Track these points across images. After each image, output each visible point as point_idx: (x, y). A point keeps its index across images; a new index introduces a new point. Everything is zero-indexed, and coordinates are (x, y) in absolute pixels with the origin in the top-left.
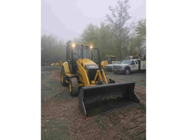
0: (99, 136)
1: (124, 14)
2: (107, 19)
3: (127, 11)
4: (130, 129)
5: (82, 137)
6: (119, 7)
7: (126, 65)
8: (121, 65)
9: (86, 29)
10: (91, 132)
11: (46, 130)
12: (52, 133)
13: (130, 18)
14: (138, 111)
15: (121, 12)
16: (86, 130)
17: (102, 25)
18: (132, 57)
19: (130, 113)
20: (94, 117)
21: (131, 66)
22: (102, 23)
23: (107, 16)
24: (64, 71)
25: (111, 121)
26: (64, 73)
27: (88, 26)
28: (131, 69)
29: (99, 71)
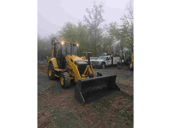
0: (100, 117)
1: (99, 17)
2: (84, 19)
3: (101, 15)
4: (120, 110)
5: (88, 119)
6: (95, 10)
7: (102, 60)
8: (98, 61)
9: (64, 26)
10: (93, 115)
11: (55, 117)
12: (62, 119)
13: (103, 20)
14: (121, 97)
15: (97, 15)
16: (88, 114)
17: (80, 24)
18: (106, 53)
19: (116, 98)
20: (90, 104)
21: (106, 61)
22: (80, 22)
23: (85, 17)
24: (53, 67)
25: (104, 105)
26: (53, 68)
27: (67, 24)
28: (106, 64)
29: (88, 66)
